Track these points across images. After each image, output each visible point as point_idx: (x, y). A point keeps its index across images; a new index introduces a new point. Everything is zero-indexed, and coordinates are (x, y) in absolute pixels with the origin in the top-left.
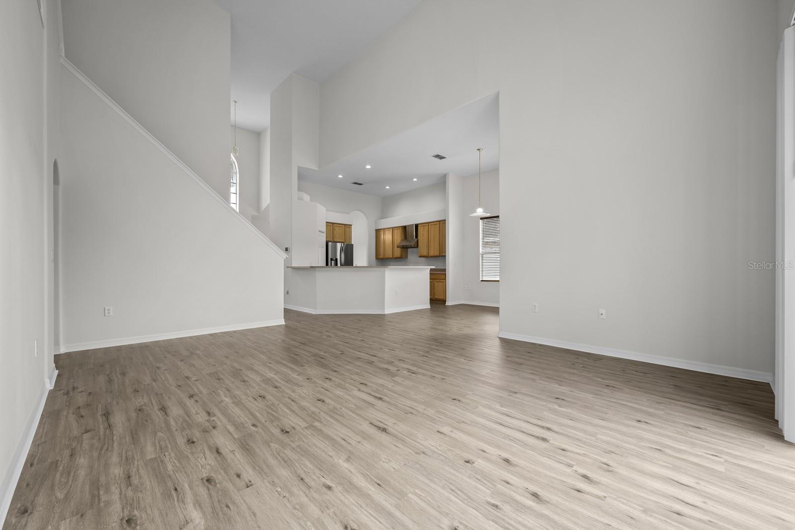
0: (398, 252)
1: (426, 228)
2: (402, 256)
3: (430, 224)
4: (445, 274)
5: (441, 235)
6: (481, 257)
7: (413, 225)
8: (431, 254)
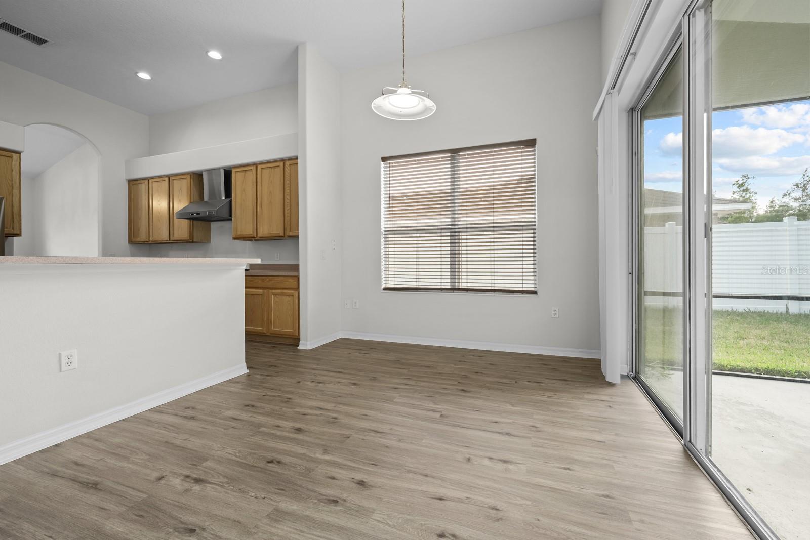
0: (182, 229)
1: (251, 176)
2: (191, 235)
3: (259, 167)
4: (298, 277)
5: (287, 191)
6: (383, 240)
7: (219, 169)
8: (264, 231)
